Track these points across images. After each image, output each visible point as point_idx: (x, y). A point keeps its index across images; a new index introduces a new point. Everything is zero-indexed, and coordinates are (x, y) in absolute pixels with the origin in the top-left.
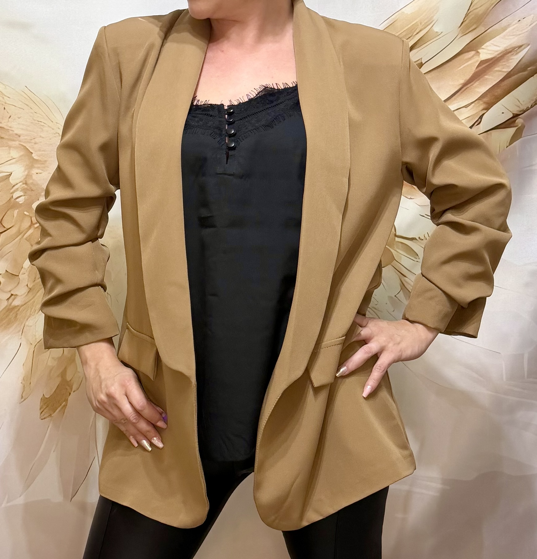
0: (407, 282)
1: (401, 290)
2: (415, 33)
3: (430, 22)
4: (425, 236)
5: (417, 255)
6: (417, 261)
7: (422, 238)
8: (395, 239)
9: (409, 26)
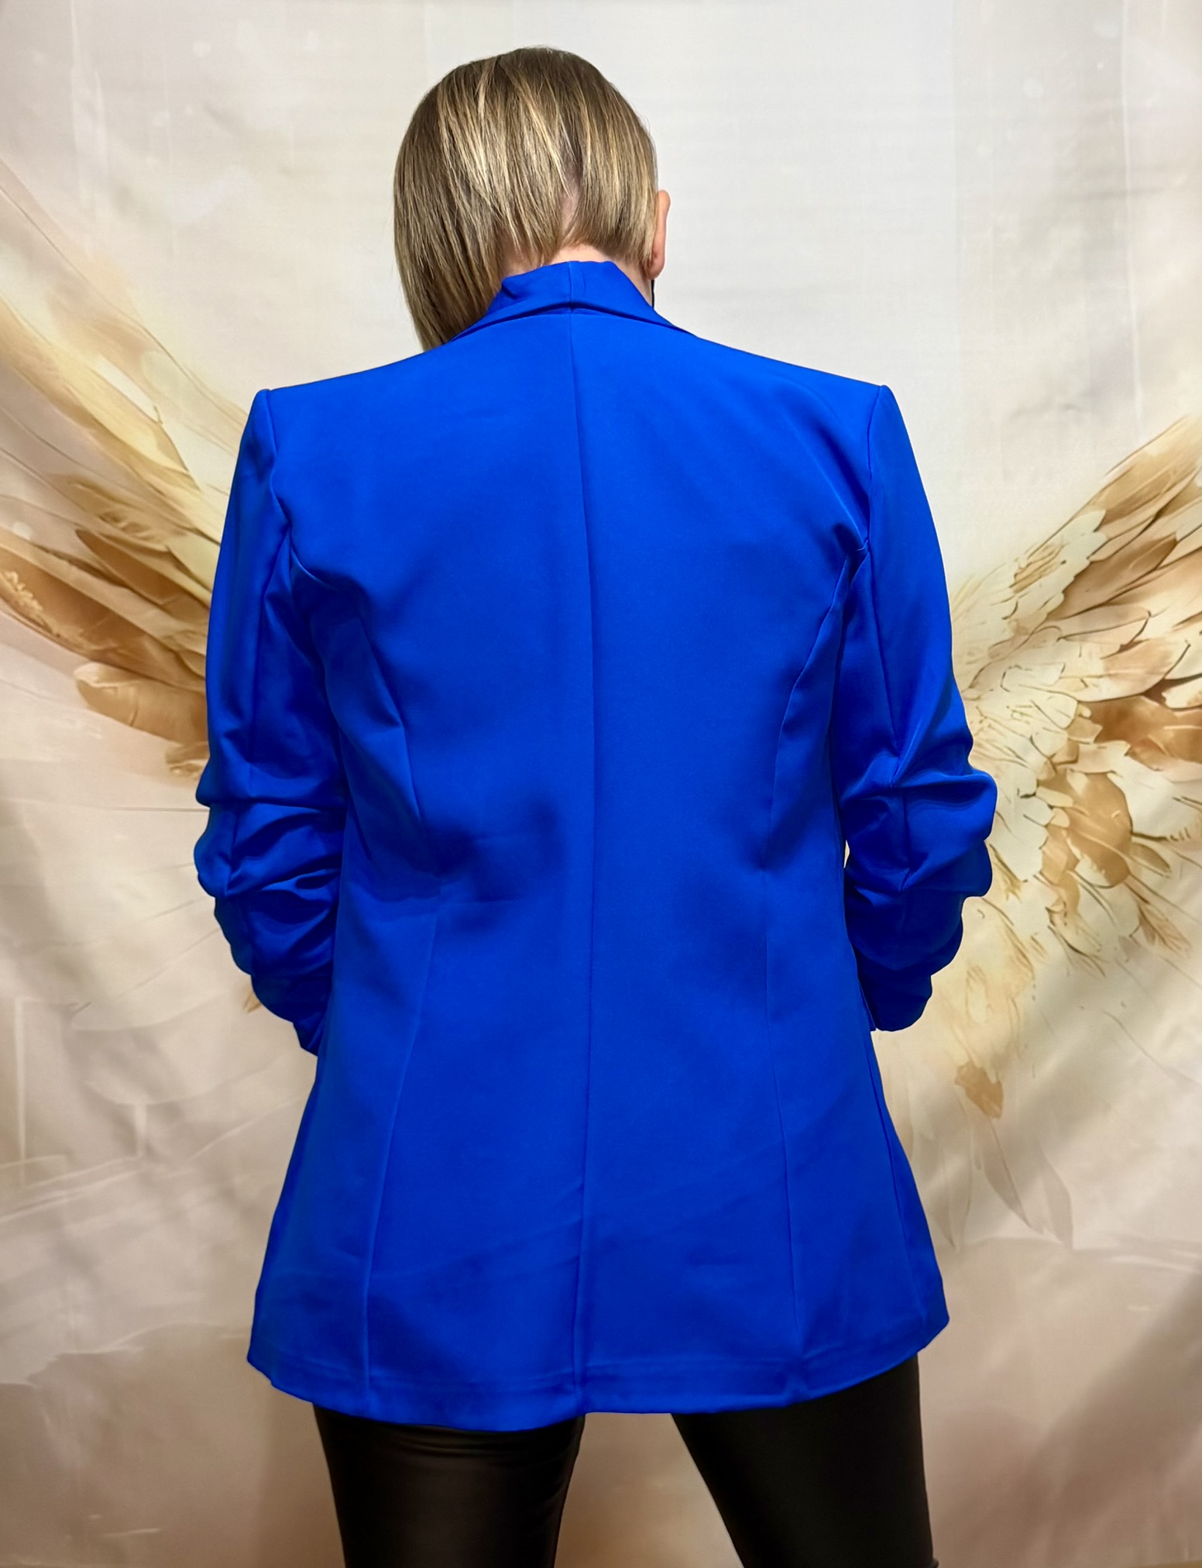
0: (1150, 912)
1: (1141, 923)
2: (1165, 489)
3: (1188, 470)
4: (1180, 834)
5: (1167, 866)
6: (1167, 877)
7: (1176, 836)
8: (1130, 839)
9: (1155, 477)
